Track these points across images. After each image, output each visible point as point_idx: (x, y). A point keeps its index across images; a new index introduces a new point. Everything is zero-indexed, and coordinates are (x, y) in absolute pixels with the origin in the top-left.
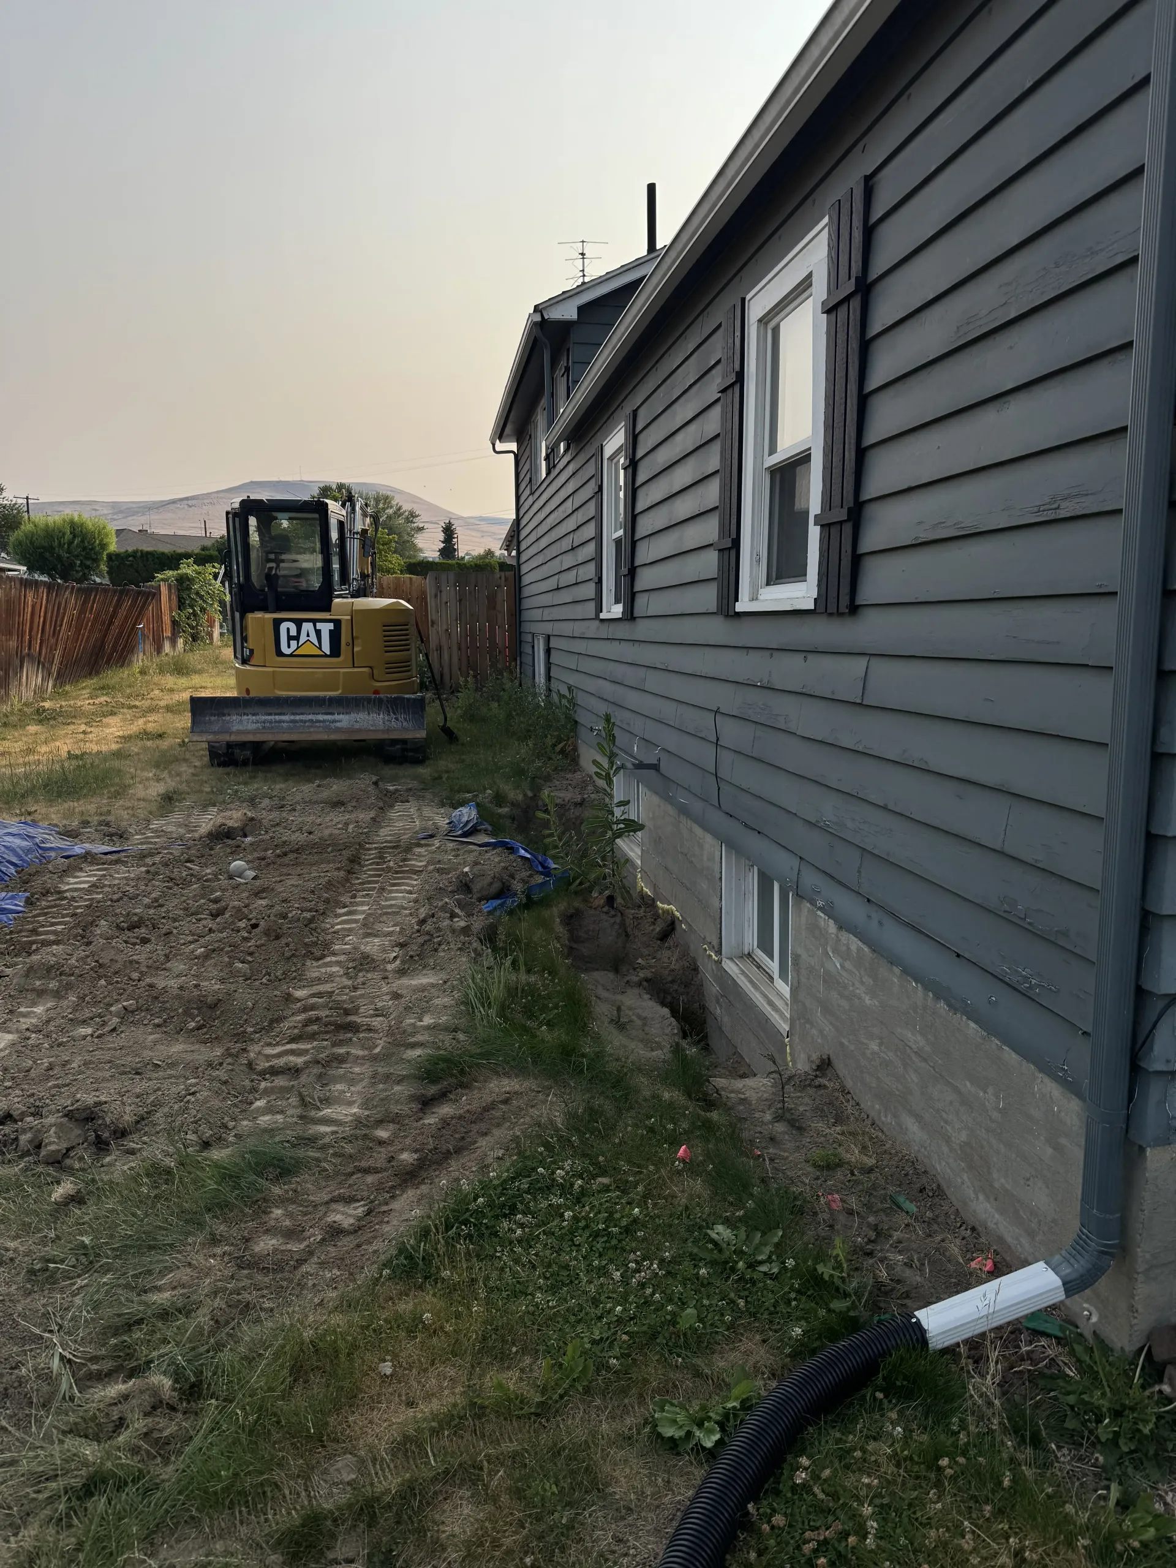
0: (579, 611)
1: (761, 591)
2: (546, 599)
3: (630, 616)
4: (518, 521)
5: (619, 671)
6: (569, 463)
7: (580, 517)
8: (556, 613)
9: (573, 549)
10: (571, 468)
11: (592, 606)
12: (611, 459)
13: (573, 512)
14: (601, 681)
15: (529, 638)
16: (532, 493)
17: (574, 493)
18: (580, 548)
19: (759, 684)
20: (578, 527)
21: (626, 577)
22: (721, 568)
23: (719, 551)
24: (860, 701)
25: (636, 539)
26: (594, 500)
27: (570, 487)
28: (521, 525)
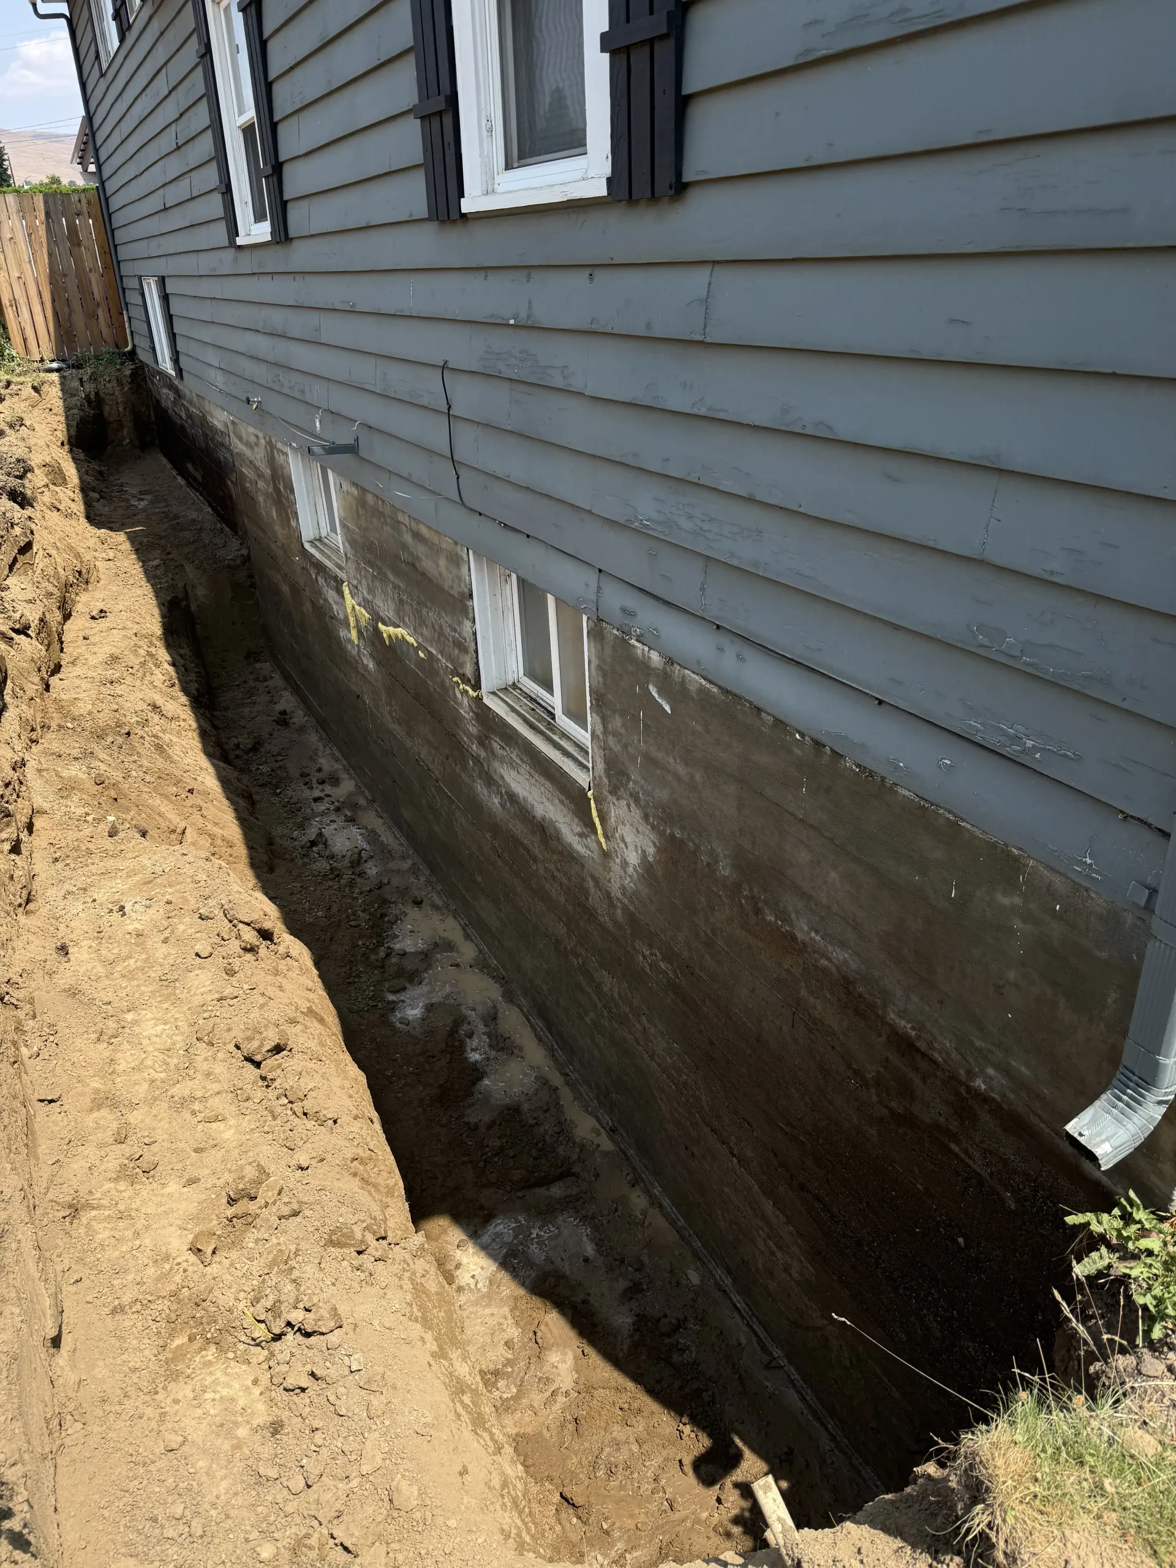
0: (203, 238)
1: (498, 179)
2: (152, 226)
3: (282, 235)
4: (89, 118)
5: (277, 318)
6: (151, 18)
7: (182, 99)
8: (170, 244)
9: (178, 148)
10: (156, 27)
11: (221, 228)
13: (170, 92)
14: (249, 335)
15: (134, 283)
16: (102, 75)
17: (166, 63)
18: (190, 145)
19: (512, 322)
20: (181, 115)
21: (270, 179)
22: (429, 146)
23: (422, 118)
24: (701, 338)
25: (276, 119)
26: (200, 69)
27: (160, 56)
28: (96, 125)
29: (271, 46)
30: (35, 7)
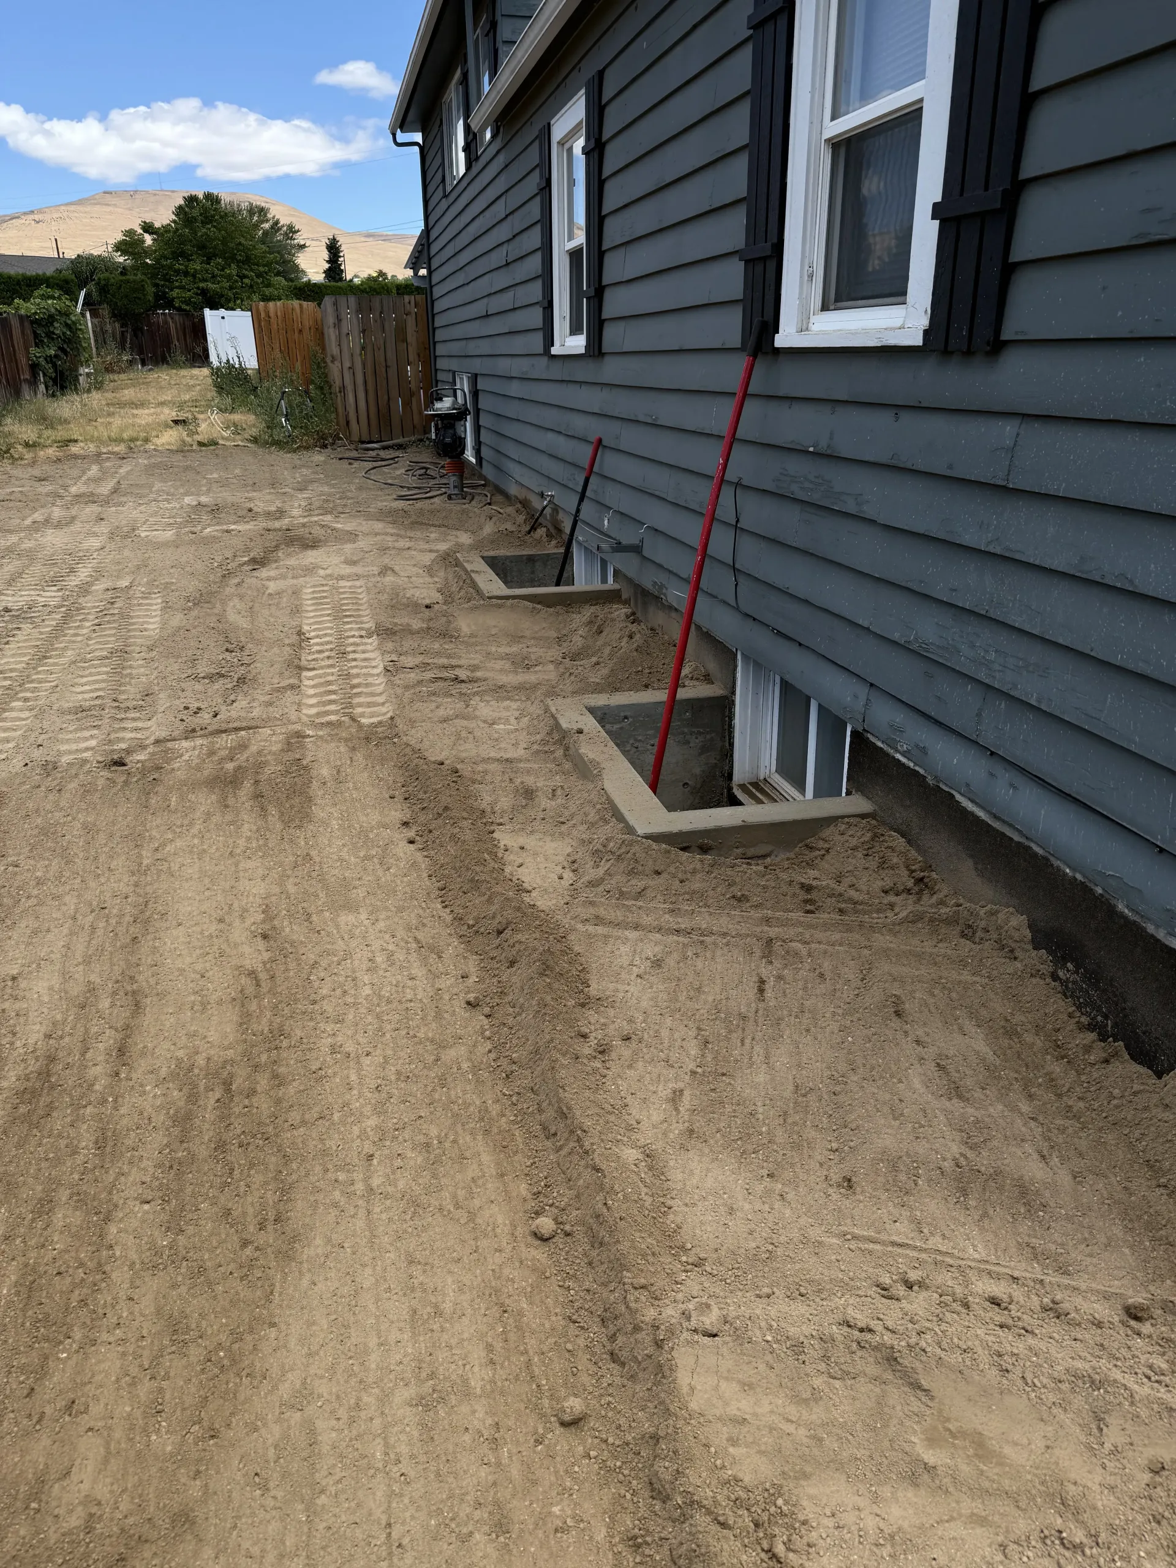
0: (518, 345)
1: (813, 319)
2: (470, 330)
3: (596, 350)
4: (427, 231)
5: (580, 423)
6: (498, 152)
7: (517, 222)
8: (484, 347)
9: (507, 264)
10: (501, 160)
11: (537, 340)
12: (561, 143)
13: (507, 216)
14: (550, 435)
15: (447, 377)
16: (445, 196)
17: (506, 191)
18: (518, 264)
19: (811, 449)
20: (514, 236)
21: (592, 300)
22: (750, 283)
23: (747, 262)
24: (1003, 483)
25: (604, 248)
26: (538, 199)
27: (502, 184)
28: (432, 237)
29: (609, 185)
30: (394, 135)
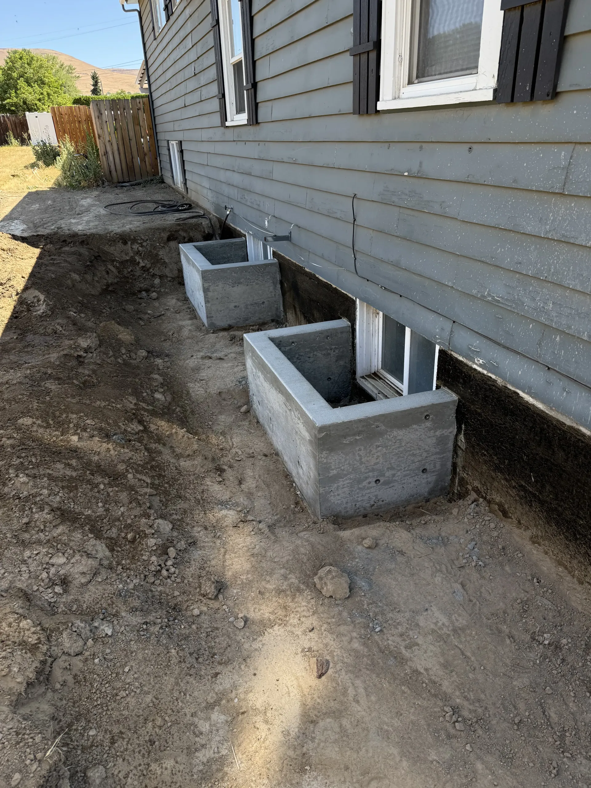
0: (205, 122)
1: (402, 90)
2: (177, 115)
3: (254, 121)
4: (146, 61)
6: (185, 8)
7: (199, 49)
10: (188, 12)
11: (217, 118)
13: (193, 46)
15: (165, 144)
16: (155, 39)
17: (192, 31)
18: (202, 73)
19: (406, 174)
20: (198, 58)
21: (250, 91)
22: (358, 72)
23: (355, 55)
25: (255, 59)
26: (212, 33)
27: (189, 27)
28: (149, 64)
29: (256, 19)
30: (123, 6)
